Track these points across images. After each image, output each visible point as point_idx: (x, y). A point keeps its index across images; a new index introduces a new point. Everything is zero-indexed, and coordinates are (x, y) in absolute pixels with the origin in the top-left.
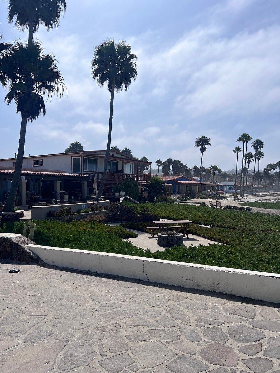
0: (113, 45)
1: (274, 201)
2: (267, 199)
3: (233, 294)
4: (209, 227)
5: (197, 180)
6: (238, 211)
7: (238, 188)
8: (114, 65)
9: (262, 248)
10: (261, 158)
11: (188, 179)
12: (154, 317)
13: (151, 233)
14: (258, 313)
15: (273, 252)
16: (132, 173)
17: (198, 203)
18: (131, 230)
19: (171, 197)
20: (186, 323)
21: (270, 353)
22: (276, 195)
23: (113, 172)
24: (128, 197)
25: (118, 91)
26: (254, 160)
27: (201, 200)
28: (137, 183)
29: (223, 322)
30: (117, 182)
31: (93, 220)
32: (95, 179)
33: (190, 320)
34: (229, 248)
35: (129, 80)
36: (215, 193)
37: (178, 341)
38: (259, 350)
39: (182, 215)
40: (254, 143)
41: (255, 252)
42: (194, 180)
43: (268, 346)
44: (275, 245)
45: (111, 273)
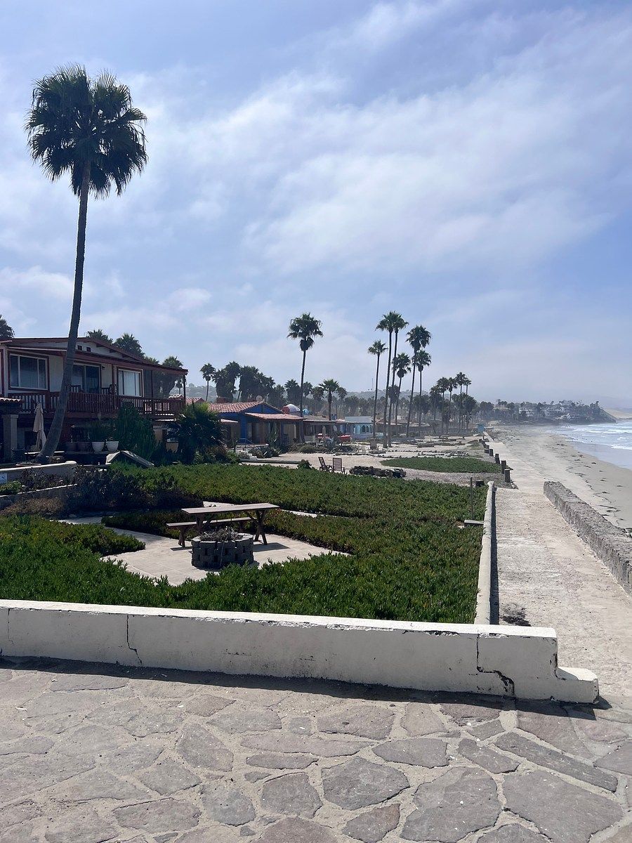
0: (82, 81)
1: (451, 455)
2: (436, 452)
3: (346, 679)
4: (314, 516)
5: (294, 413)
6: (376, 479)
7: (380, 428)
8: (86, 130)
9: (421, 559)
10: (425, 367)
11: (274, 410)
12: (138, 767)
13: (177, 538)
14: (397, 721)
15: (444, 565)
16: (138, 395)
17: (293, 463)
18: (128, 533)
19: (234, 450)
20: (221, 773)
21: (416, 829)
22: (454, 442)
23: (90, 390)
24: (127, 452)
25: (100, 196)
26: (412, 370)
27: (300, 456)
28: (153, 418)
29: (314, 757)
30: (99, 416)
31: (29, 512)
32: (39, 409)
33: (233, 764)
34: (352, 563)
35: (126, 170)
36: (332, 440)
37: (193, 829)
38: (393, 823)
39: (254, 492)
40: (412, 333)
41: (407, 569)
42: (288, 411)
43: (413, 810)
44: (447, 551)
45: (39, 655)
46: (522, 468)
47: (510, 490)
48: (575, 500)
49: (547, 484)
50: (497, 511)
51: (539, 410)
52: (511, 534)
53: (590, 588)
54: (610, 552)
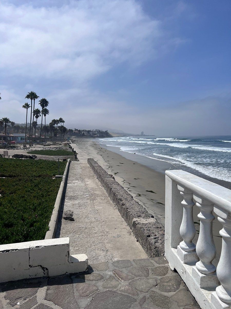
1: (56, 149)
2: (50, 148)
7: (28, 138)
10: (47, 115)
22: (58, 144)
26: (41, 116)
36: (7, 143)
40: (41, 101)
46: (81, 153)
47: (76, 162)
48: (97, 165)
49: (88, 159)
50: (70, 170)
51: (89, 133)
52: (73, 180)
53: (99, 199)
54: (106, 185)
